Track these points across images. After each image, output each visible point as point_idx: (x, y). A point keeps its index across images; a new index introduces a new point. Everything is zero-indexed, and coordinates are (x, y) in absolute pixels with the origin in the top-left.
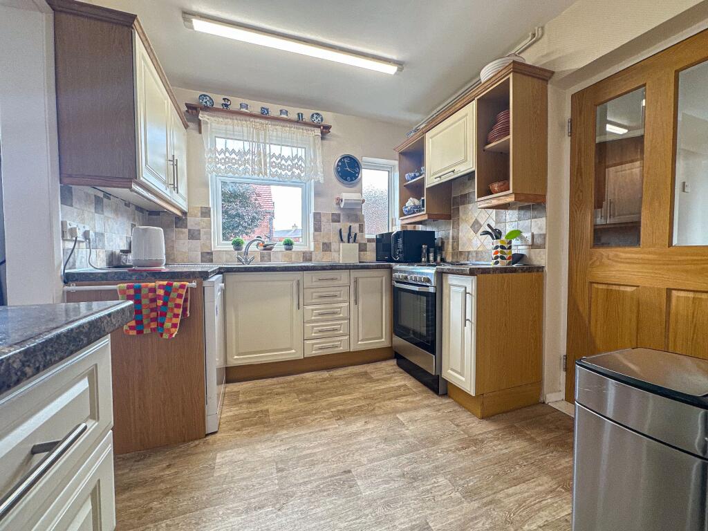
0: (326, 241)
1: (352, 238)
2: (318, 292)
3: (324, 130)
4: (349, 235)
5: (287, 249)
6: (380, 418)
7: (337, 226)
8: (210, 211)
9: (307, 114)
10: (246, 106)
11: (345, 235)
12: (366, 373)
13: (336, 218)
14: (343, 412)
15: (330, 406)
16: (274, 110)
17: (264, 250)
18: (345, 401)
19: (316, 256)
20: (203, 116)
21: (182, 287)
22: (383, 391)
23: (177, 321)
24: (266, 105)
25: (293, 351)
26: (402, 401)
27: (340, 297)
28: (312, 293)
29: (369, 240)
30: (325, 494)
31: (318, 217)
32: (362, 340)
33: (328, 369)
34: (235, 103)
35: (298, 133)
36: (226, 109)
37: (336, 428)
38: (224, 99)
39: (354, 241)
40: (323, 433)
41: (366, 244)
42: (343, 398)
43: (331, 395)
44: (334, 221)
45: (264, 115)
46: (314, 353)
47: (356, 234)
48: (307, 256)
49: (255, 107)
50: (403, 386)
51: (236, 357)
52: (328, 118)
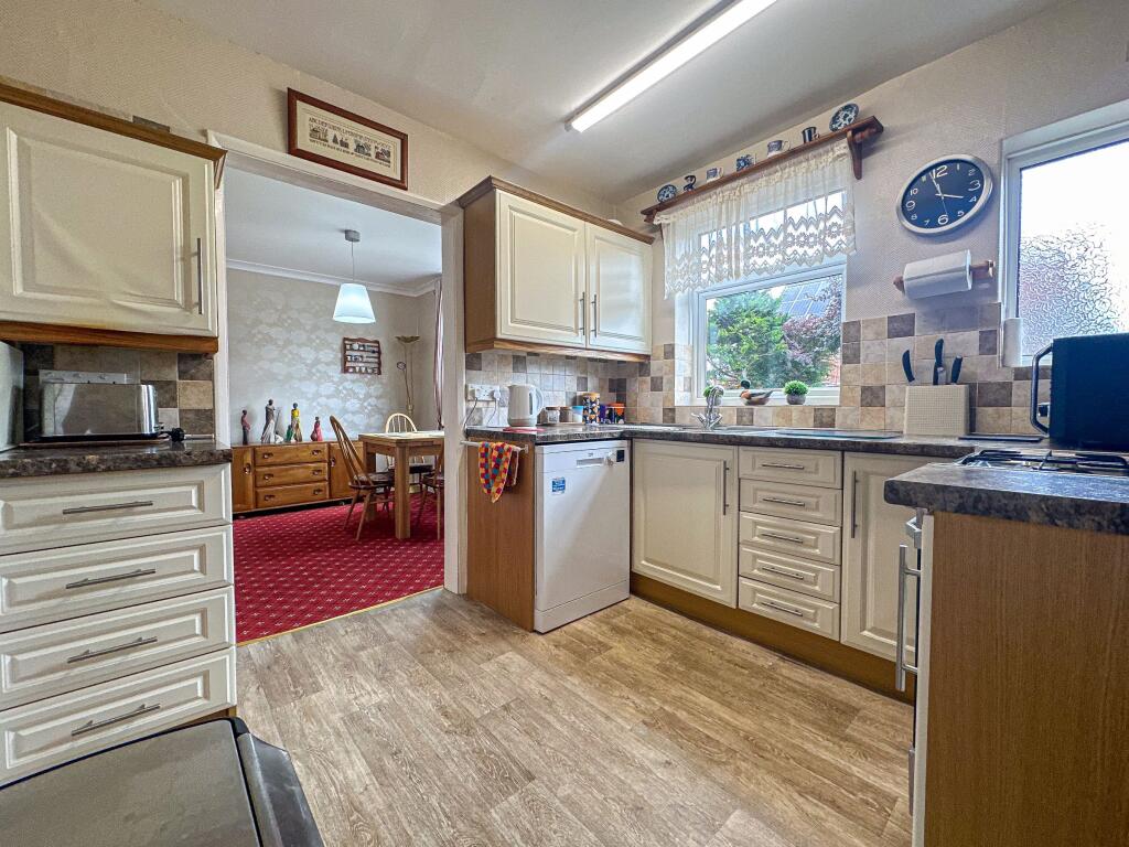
0: (871, 382)
1: (949, 370)
2: (768, 490)
4: (939, 363)
6: (702, 782)
7: (903, 344)
8: (673, 349)
9: (822, 123)
10: (715, 172)
11: (924, 362)
13: (900, 327)
14: (672, 721)
15: (679, 702)
16: (758, 151)
17: (749, 404)
18: (710, 714)
19: (845, 417)
21: (509, 450)
25: (718, 587)
28: (756, 489)
29: (1021, 374)
31: (853, 330)
32: (869, 631)
33: (785, 654)
34: (702, 178)
36: (693, 191)
37: (622, 729)
38: (686, 178)
39: (955, 379)
41: (1007, 386)
42: (716, 707)
43: (708, 690)
44: (893, 334)
45: (747, 169)
46: (756, 608)
47: (958, 363)
48: (824, 417)
49: (728, 165)
51: (643, 562)
52: (866, 102)
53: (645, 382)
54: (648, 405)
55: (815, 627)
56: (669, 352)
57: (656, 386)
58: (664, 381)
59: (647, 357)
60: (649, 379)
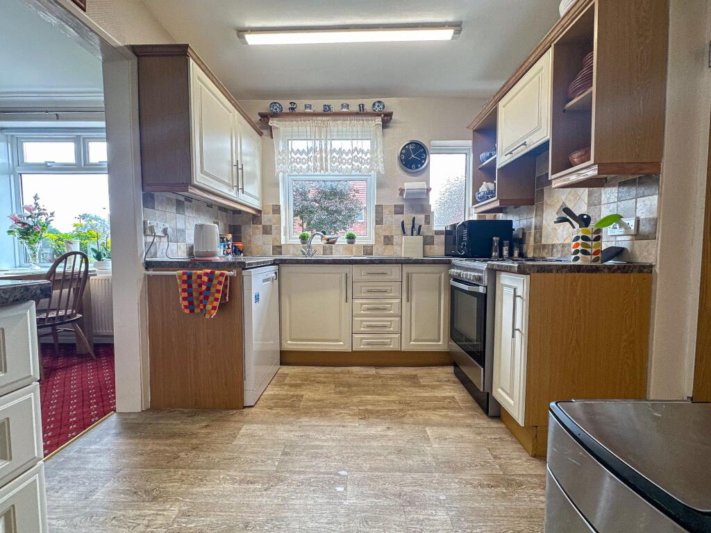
0: (387, 234)
1: (416, 230)
2: (366, 286)
3: (386, 118)
4: (413, 227)
5: (349, 243)
6: (406, 426)
7: (400, 218)
8: (279, 208)
9: (368, 104)
10: (310, 107)
11: (408, 227)
12: (415, 377)
13: (399, 210)
14: (370, 412)
15: (361, 403)
16: (336, 105)
17: (328, 243)
18: (378, 401)
19: (377, 249)
20: (273, 122)
21: (222, 275)
22: (424, 399)
23: (217, 304)
24: (327, 102)
25: (341, 343)
26: (440, 413)
27: (391, 292)
28: (361, 287)
29: (437, 233)
30: (312, 488)
31: (380, 209)
32: (414, 341)
33: (377, 366)
34: (300, 108)
35: (358, 124)
36: (293, 113)
37: (355, 427)
38: (291, 103)
39: (419, 234)
40: (341, 429)
41: (432, 237)
42: (377, 398)
43: (367, 392)
44: (396, 213)
45: (327, 112)
46: (363, 347)
47: (420, 226)
48: (368, 250)
49: (318, 105)
50: (449, 397)
51: (289, 342)
52: (390, 104)
53: (258, 228)
54: (260, 243)
55: (391, 347)
56: (277, 210)
57: (267, 231)
58: (273, 228)
59: (259, 211)
60: (260, 226)
